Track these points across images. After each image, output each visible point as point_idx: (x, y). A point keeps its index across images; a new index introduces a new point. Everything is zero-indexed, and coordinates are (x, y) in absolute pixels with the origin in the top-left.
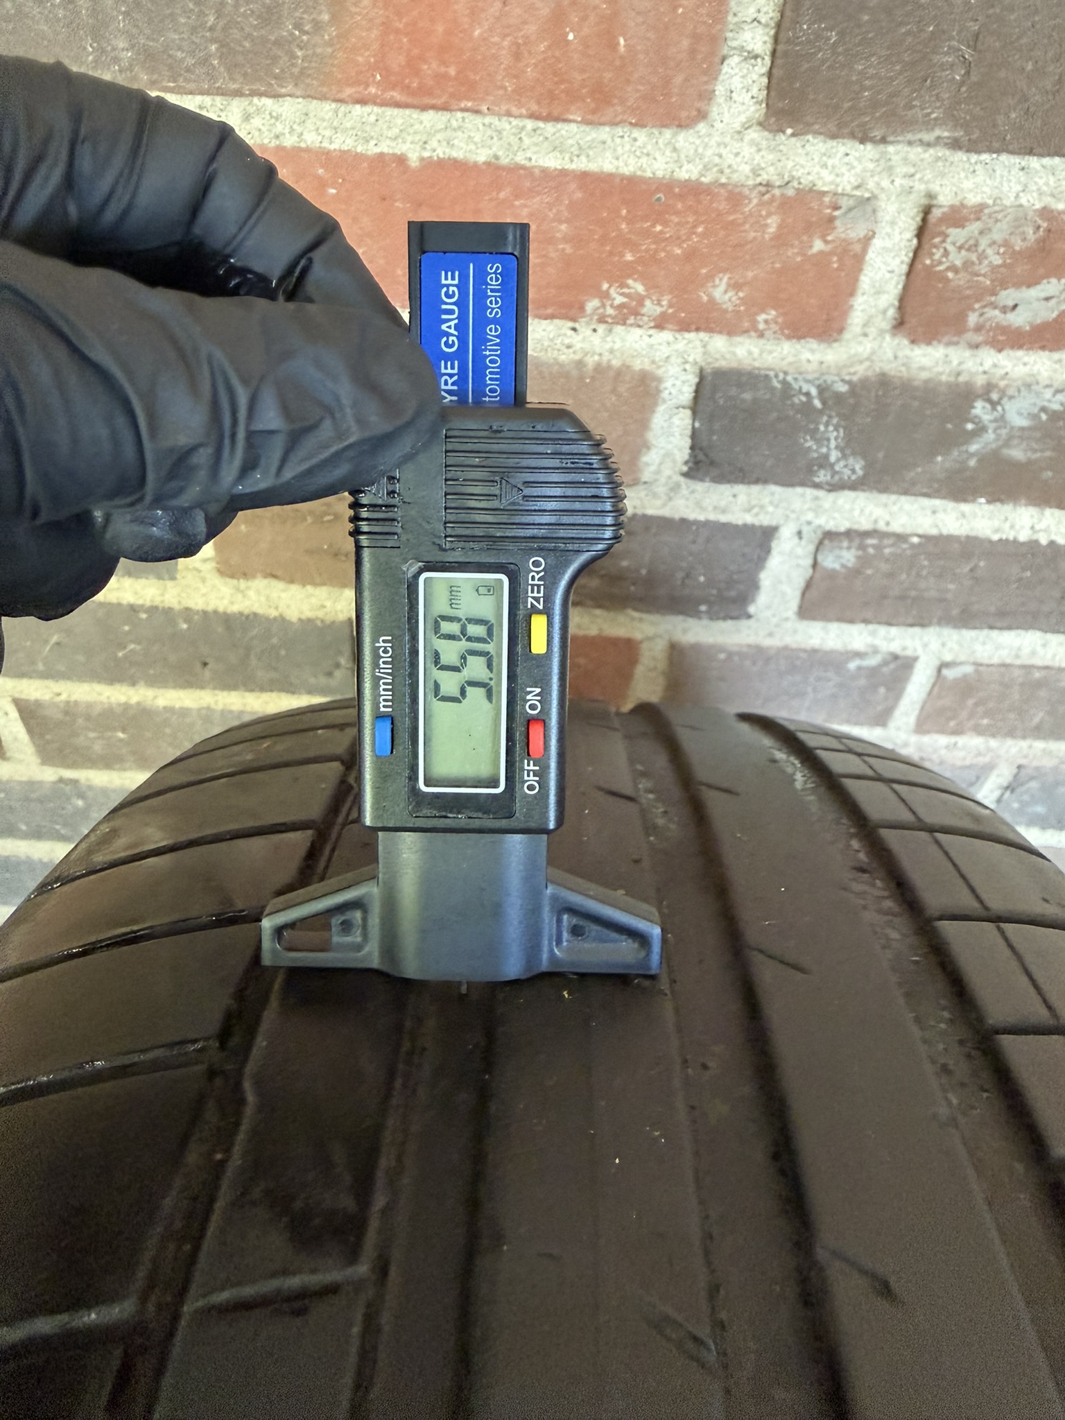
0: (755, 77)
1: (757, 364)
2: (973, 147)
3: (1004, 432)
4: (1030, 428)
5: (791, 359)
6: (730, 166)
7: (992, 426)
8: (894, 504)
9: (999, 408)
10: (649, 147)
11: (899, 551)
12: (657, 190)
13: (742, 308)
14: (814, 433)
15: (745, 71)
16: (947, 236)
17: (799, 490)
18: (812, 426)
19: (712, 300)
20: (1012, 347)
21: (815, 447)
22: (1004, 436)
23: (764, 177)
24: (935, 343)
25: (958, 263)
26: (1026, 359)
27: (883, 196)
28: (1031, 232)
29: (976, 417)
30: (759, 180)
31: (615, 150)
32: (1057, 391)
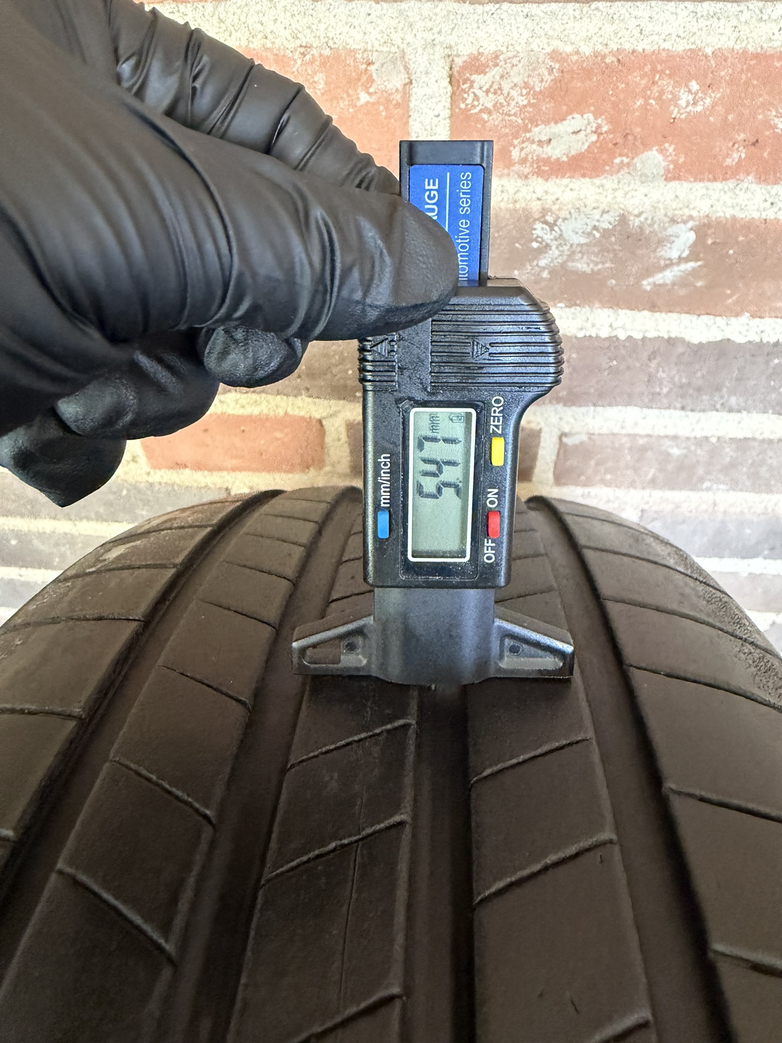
3: (566, 248)
4: (586, 244)
7: (554, 244)
9: (556, 228)
16: (472, 82)
20: (557, 177)
22: (568, 253)
25: (490, 105)
26: (572, 186)
27: (409, 51)
28: (546, 73)
29: (538, 237)
32: (604, 212)
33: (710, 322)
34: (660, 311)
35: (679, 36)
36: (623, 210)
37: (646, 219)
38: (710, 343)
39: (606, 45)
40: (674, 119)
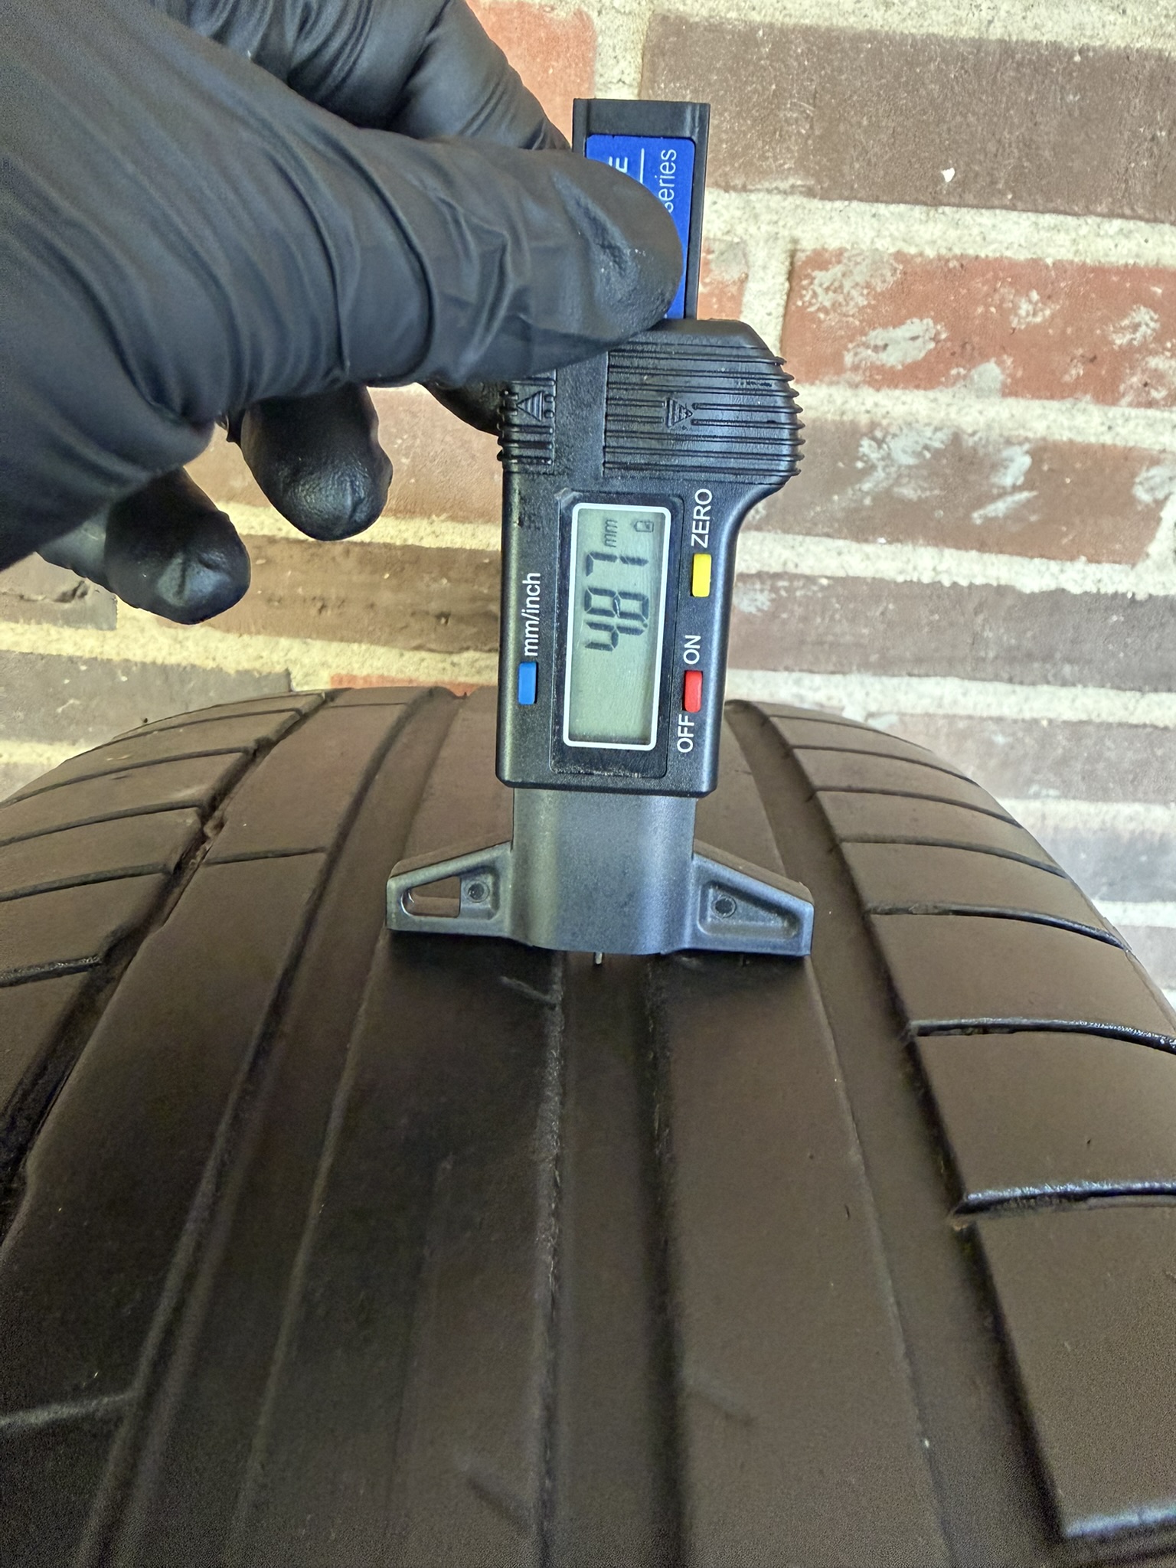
2: (826, 196)
3: (893, 470)
4: (917, 467)
7: (881, 464)
8: (801, 545)
9: (885, 446)
11: (810, 593)
16: (814, 278)
20: (889, 387)
22: (894, 476)
24: (817, 382)
25: (828, 304)
26: (904, 398)
27: (751, 243)
28: (889, 274)
29: (864, 455)
32: (937, 429)
33: (1043, 568)
34: (990, 551)
35: (1020, 245)
36: (958, 427)
37: (981, 439)
38: (1043, 593)
39: (950, 249)
40: (1014, 329)
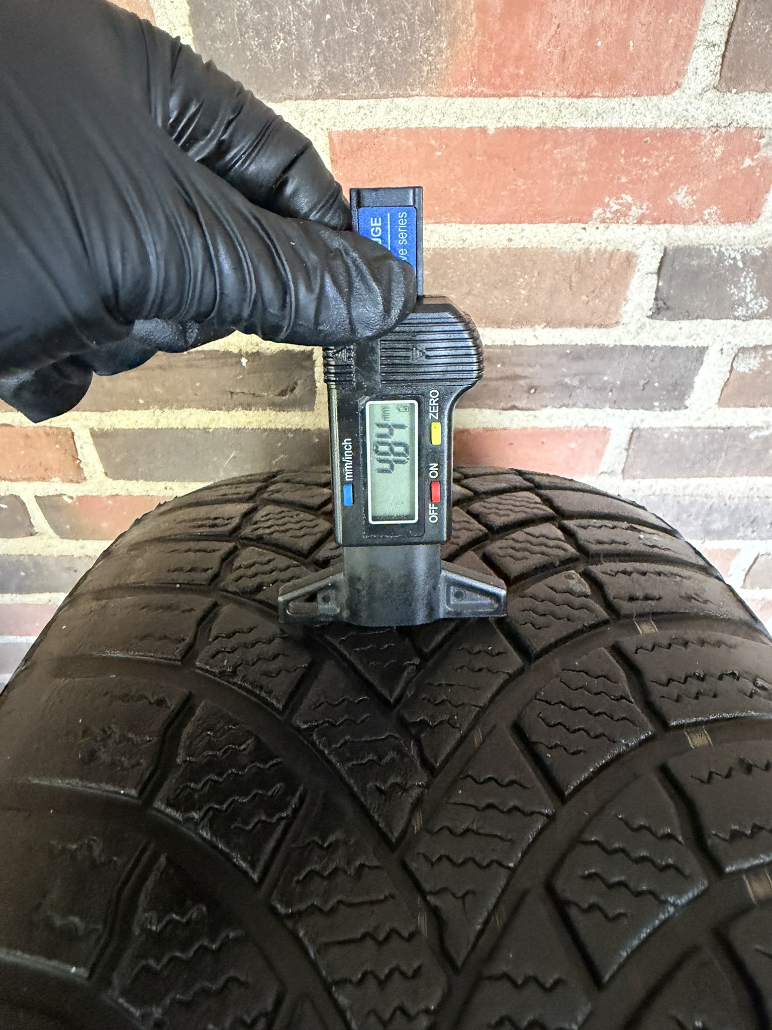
0: (713, 58)
1: (701, 242)
5: (724, 237)
6: (693, 116)
10: (642, 109)
12: (646, 136)
13: (695, 206)
14: (736, 284)
15: (707, 55)
17: (724, 321)
18: (735, 279)
19: (675, 203)
21: (736, 293)
23: (715, 121)
30: (711, 124)
31: (620, 112)
